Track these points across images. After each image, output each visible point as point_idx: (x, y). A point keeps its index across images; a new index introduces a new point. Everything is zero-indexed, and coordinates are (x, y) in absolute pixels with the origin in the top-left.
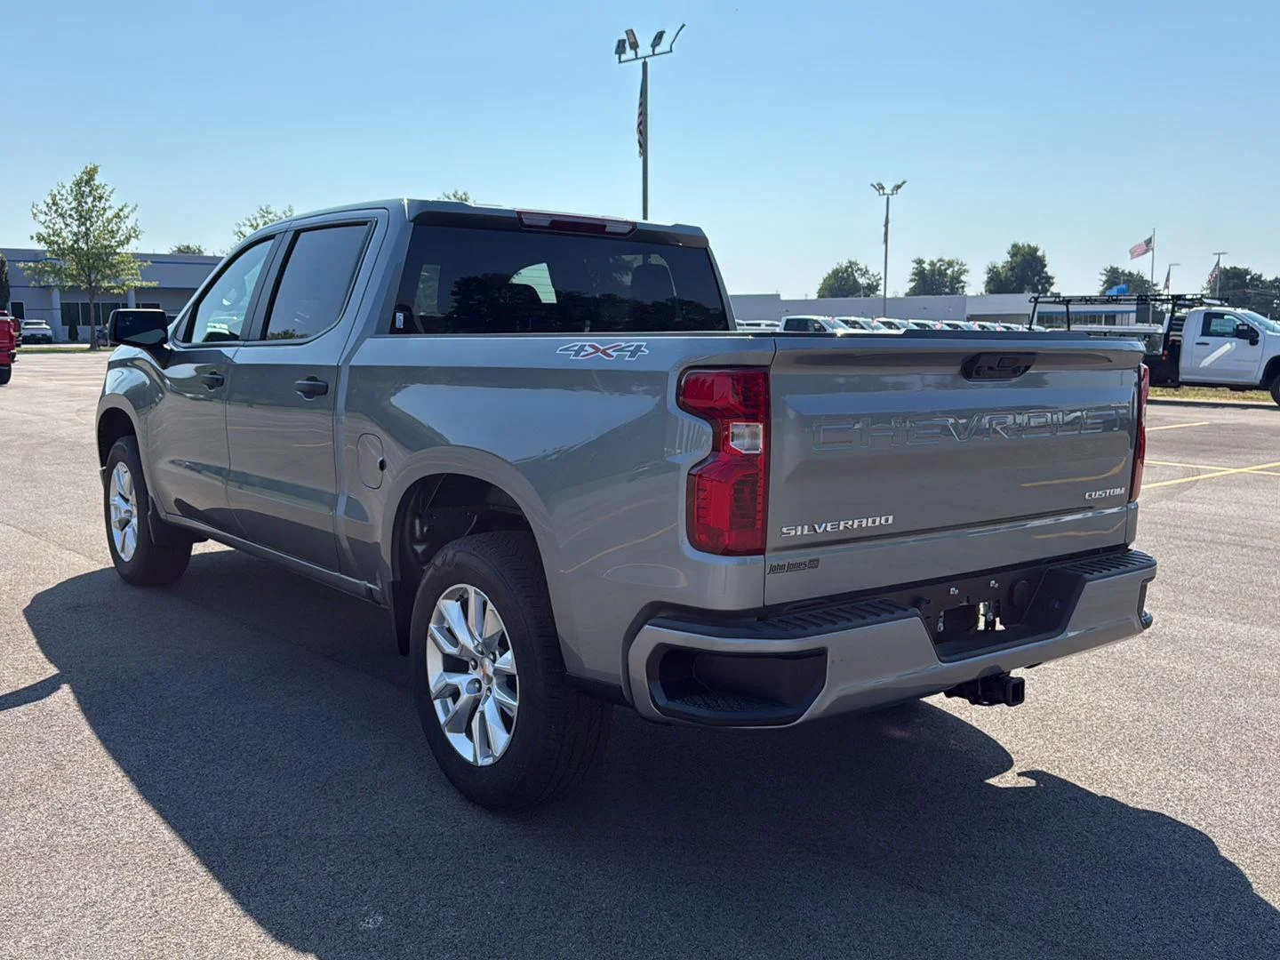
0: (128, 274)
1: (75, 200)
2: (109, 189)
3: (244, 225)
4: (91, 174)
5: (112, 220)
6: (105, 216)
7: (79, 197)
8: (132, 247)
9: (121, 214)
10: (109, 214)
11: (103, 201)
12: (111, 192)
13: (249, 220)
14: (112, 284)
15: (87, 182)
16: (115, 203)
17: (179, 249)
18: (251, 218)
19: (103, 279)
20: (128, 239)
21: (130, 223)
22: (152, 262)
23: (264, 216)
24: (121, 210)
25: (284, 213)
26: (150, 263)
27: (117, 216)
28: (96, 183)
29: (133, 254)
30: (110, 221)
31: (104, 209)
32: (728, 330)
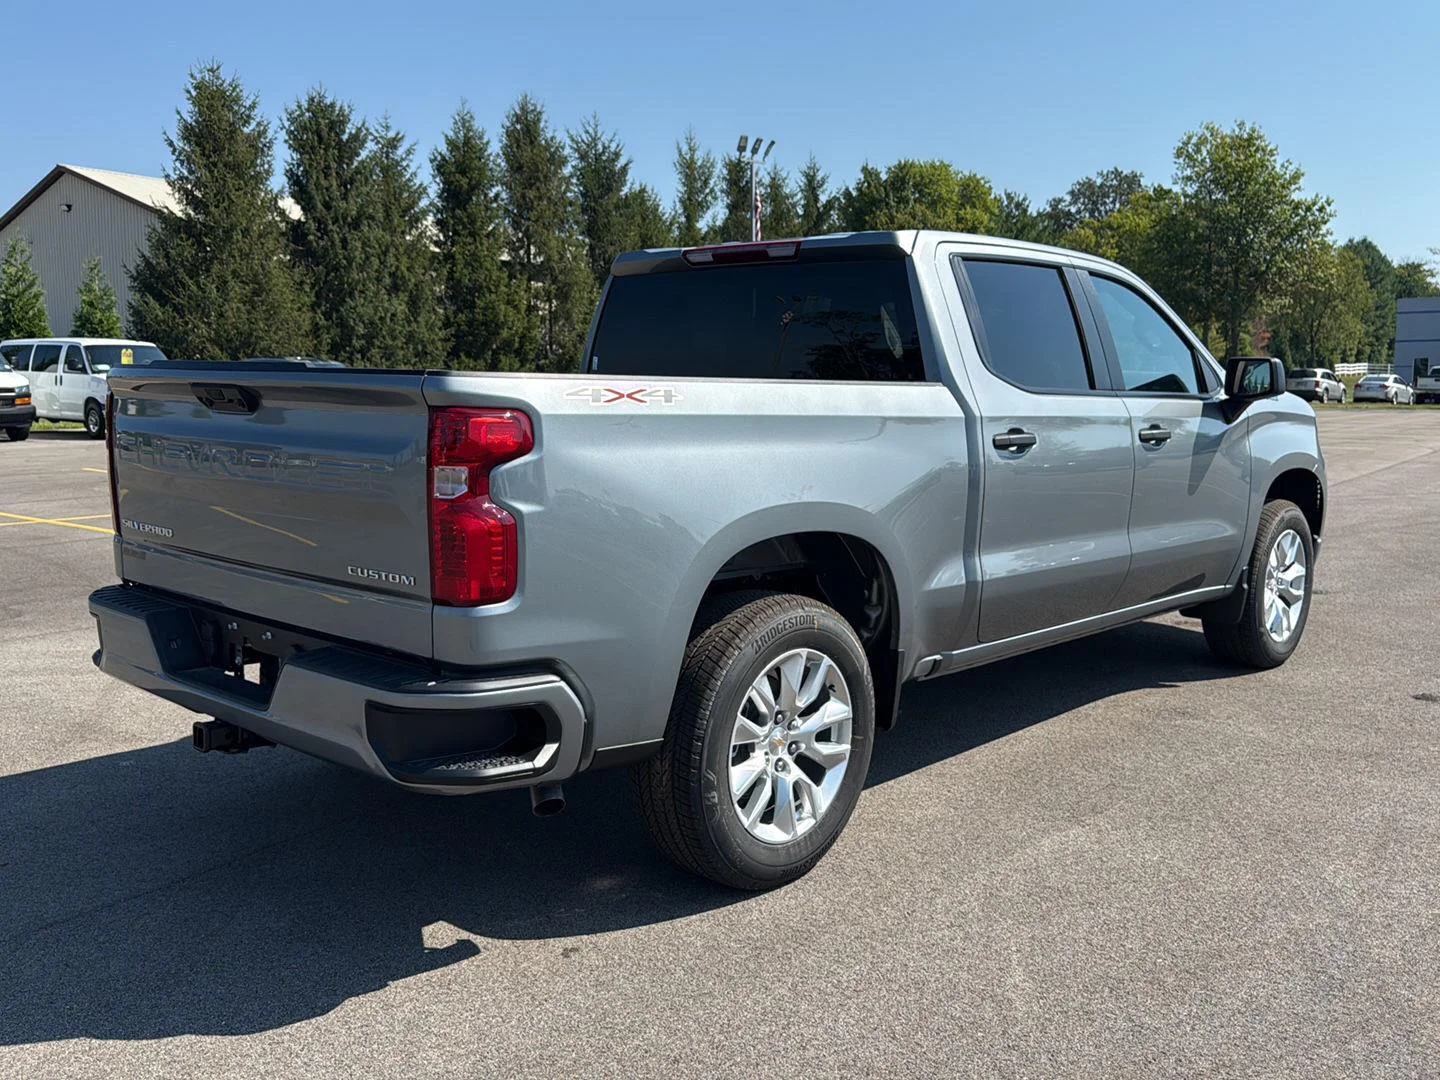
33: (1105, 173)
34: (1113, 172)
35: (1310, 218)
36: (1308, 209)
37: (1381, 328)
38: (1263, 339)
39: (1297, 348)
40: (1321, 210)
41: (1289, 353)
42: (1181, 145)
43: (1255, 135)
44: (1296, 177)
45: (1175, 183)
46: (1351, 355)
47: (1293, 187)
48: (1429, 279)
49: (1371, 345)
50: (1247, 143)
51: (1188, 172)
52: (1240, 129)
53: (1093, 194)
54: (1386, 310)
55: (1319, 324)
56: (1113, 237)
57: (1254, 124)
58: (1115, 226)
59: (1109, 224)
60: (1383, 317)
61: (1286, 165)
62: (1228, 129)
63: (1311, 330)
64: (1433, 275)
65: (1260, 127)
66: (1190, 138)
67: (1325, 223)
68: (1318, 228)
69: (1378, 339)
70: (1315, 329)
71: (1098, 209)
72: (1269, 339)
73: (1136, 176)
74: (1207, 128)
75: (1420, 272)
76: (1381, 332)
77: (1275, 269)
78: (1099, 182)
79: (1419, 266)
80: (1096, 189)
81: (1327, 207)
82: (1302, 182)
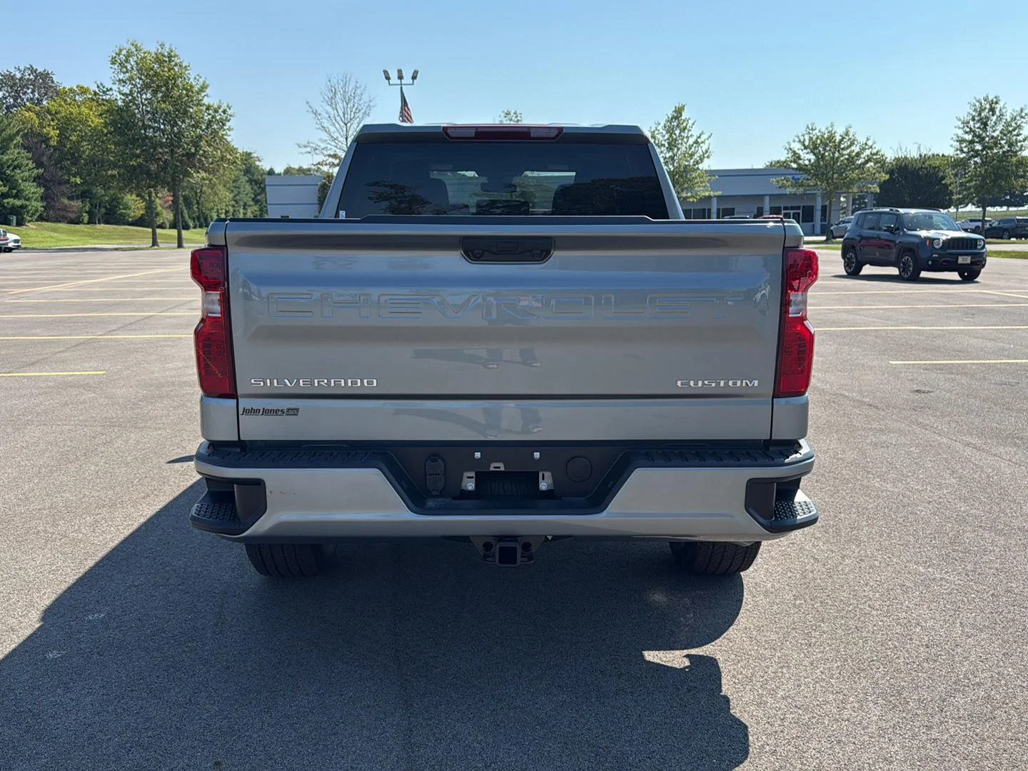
0: (699, 186)
1: (667, 133)
2: (690, 122)
3: (794, 141)
4: (679, 111)
5: (692, 145)
6: (688, 144)
7: (670, 131)
8: (704, 166)
9: (699, 140)
10: (691, 141)
11: (686, 131)
12: (693, 124)
13: (798, 137)
14: (689, 194)
15: (676, 118)
16: (695, 132)
17: (771, 163)
18: (800, 135)
19: (683, 191)
20: (702, 160)
21: (704, 147)
22: (719, 176)
23: (809, 133)
24: (699, 137)
25: (827, 129)
26: (717, 177)
27: (696, 142)
28: (683, 118)
29: (706, 171)
30: (690, 147)
31: (688, 137)
32: (668, 218)
33: (22, 68)
34: (29, 69)
35: (218, 118)
36: (216, 111)
37: (238, 194)
38: (168, 201)
39: (190, 208)
40: (224, 112)
41: (185, 211)
42: (114, 55)
43: (172, 54)
44: (203, 88)
45: (114, 84)
46: (222, 213)
47: (203, 94)
48: (257, 163)
49: (233, 206)
50: (165, 59)
51: (121, 76)
52: (162, 48)
53: (15, 84)
54: (239, 182)
55: (201, 191)
56: (53, 120)
57: (171, 45)
58: (54, 112)
59: (48, 109)
60: (238, 187)
61: (197, 77)
62: (151, 47)
63: (196, 196)
64: (260, 161)
65: (176, 49)
66: (121, 50)
67: (229, 121)
68: (224, 125)
69: (237, 202)
70: (199, 195)
71: (20, 97)
72: (172, 201)
73: (48, 74)
74: (133, 45)
75: (252, 158)
76: (238, 197)
77: (201, 152)
78: (18, 75)
79: (250, 154)
80: (17, 81)
81: (228, 110)
82: (208, 91)
